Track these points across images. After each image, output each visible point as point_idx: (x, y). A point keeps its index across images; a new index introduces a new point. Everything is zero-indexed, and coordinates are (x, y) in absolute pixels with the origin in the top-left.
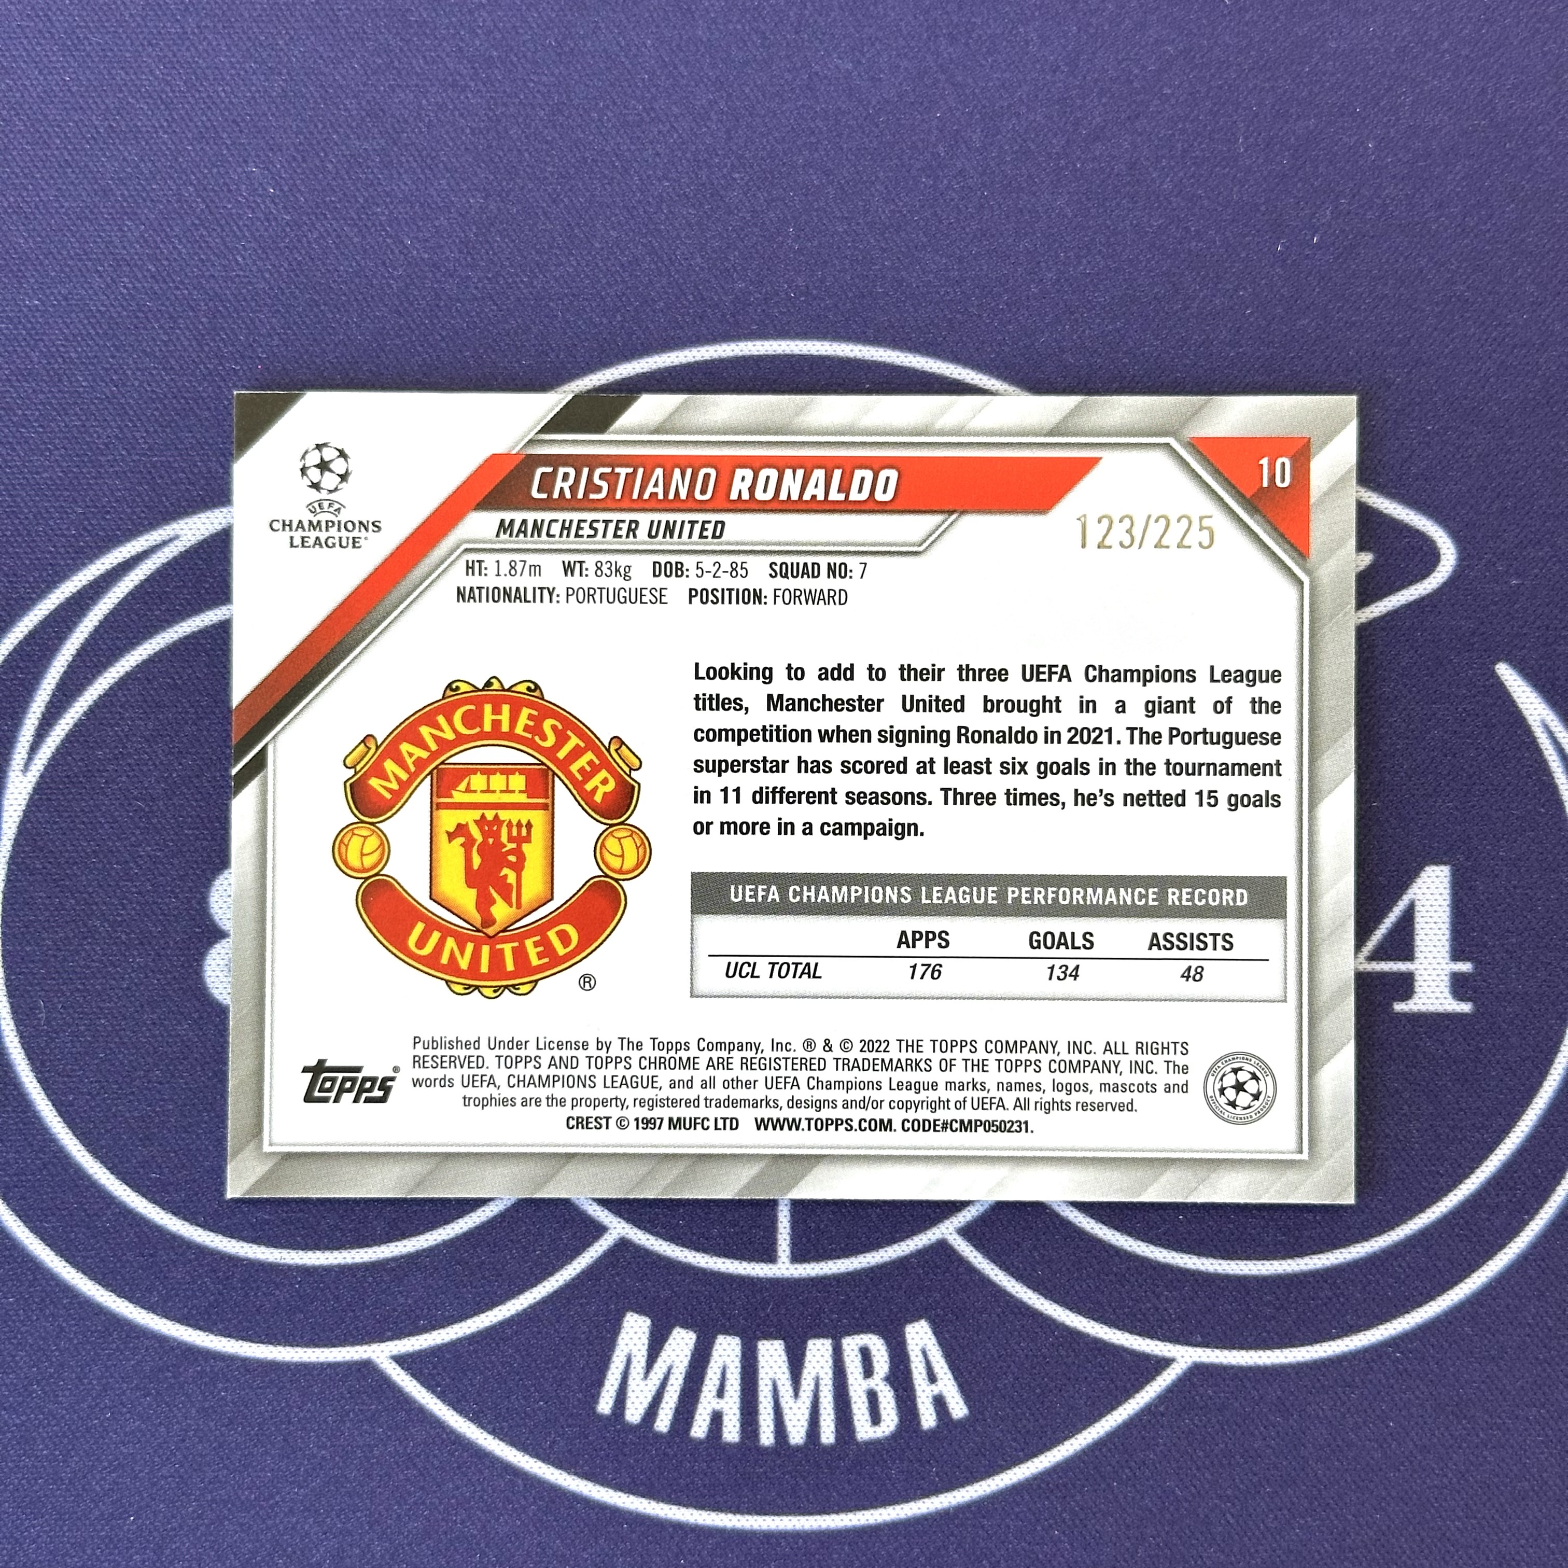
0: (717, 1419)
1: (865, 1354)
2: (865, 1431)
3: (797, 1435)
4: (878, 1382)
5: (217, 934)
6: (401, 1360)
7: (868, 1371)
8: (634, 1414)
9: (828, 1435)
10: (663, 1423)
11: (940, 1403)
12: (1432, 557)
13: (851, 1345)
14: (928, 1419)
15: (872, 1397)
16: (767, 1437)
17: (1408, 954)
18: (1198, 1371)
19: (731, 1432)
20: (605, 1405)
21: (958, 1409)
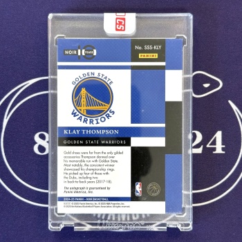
2: (133, 218)
5: (36, 143)
9: (128, 219)
10: (103, 217)
14: (144, 217)
17: (215, 145)
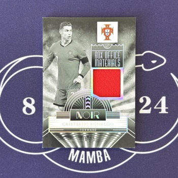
0: (82, 160)
1: (99, 153)
2: (99, 162)
3: (91, 162)
4: (100, 156)
5: (24, 106)
6: (46, 154)
7: (99, 155)
8: (73, 160)
9: (95, 162)
10: (76, 161)
11: (107, 158)
12: (163, 61)
13: (97, 152)
14: (106, 160)
15: (100, 158)
16: (88, 162)
17: (161, 107)
18: (137, 154)
19: (84, 162)
20: (69, 159)
21: (110, 159)
